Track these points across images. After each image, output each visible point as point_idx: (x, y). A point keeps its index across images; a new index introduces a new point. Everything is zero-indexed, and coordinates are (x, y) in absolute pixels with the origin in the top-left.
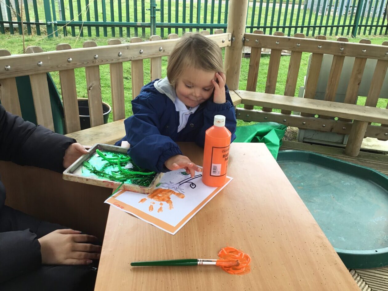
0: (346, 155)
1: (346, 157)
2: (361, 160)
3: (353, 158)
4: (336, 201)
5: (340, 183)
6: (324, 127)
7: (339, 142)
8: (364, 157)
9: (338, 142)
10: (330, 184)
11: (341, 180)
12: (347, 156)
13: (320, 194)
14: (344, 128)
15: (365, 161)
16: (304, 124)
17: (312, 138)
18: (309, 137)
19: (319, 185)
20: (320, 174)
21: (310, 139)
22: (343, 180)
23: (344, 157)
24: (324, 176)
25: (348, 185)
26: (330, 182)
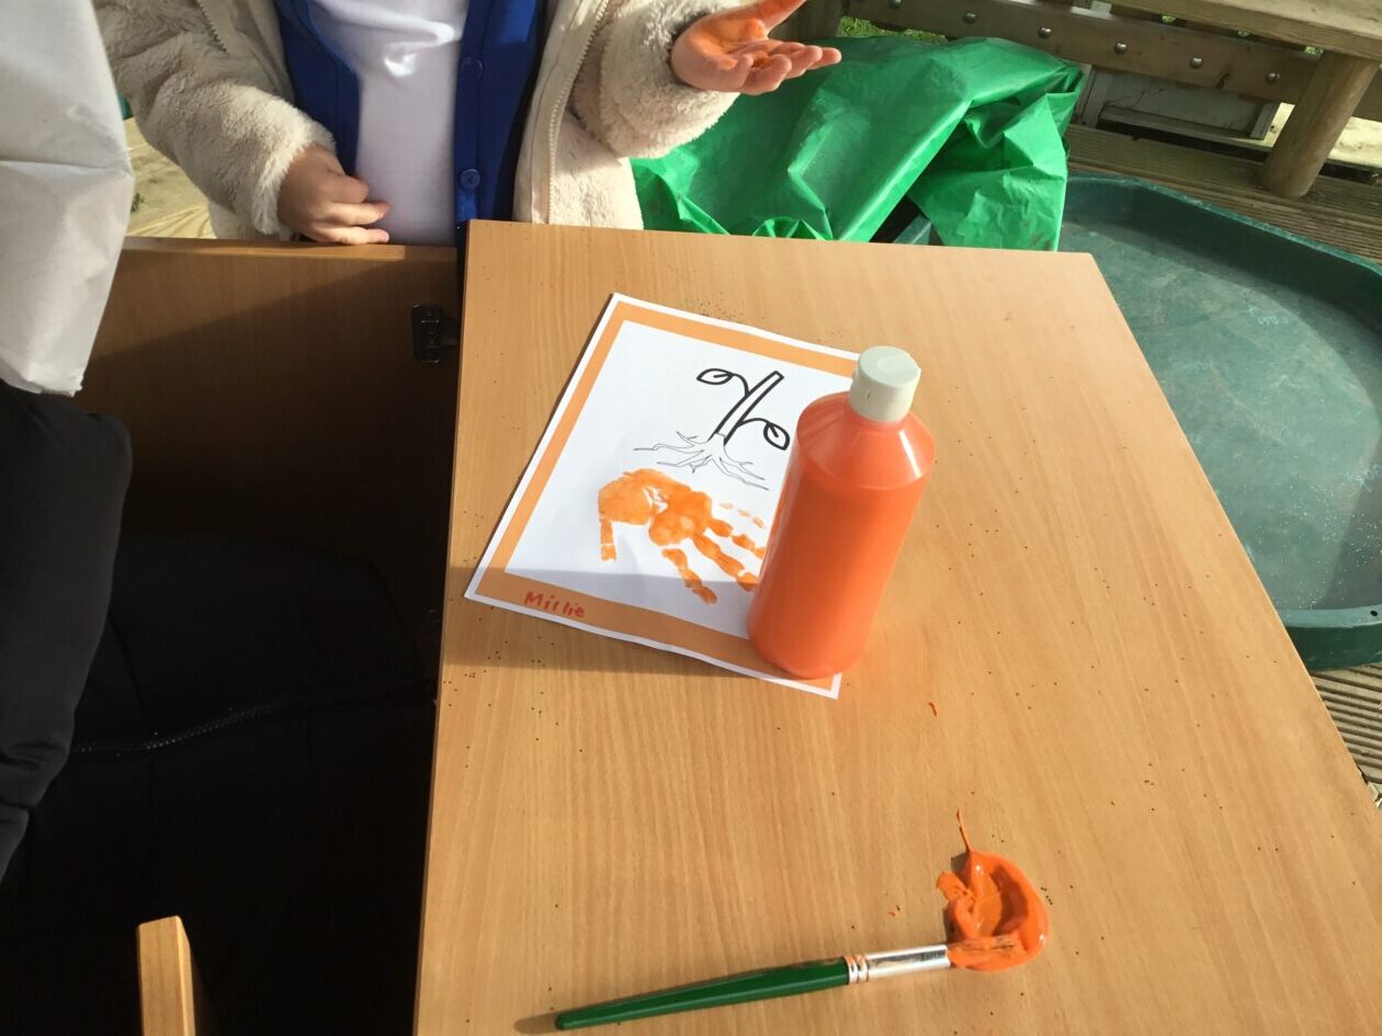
0: (1266, 189)
1: (1262, 200)
2: (1320, 212)
3: (1289, 206)
4: (1230, 394)
5: (1242, 315)
6: (1195, 66)
7: (1238, 126)
8: (1330, 199)
9: (1233, 127)
10: (1205, 317)
11: (1247, 300)
12: (1265, 196)
13: (1170, 359)
14: (1273, 75)
15: (1333, 218)
16: (1118, 51)
17: (1135, 108)
18: (1123, 104)
19: (1166, 318)
20: (1171, 276)
21: (1127, 109)
22: (1254, 304)
23: (1254, 198)
24: (1185, 283)
25: (1272, 325)
26: (1209, 307)
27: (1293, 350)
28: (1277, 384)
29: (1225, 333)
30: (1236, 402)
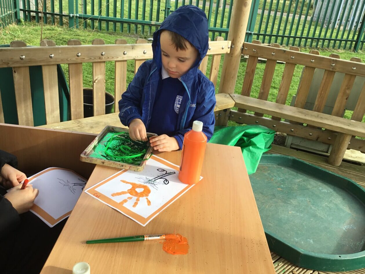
0: (329, 164)
2: (342, 170)
3: (335, 168)
4: (311, 206)
5: (318, 189)
6: (310, 135)
7: (324, 150)
8: (346, 167)
11: (319, 186)
13: (297, 197)
14: (329, 138)
15: (346, 171)
16: (292, 131)
17: (299, 145)
18: (296, 144)
19: (298, 189)
20: (301, 179)
23: (326, 165)
24: (304, 181)
25: (325, 192)
26: (309, 187)
27: (330, 198)
28: (324, 205)
29: (312, 193)
30: (313, 208)
